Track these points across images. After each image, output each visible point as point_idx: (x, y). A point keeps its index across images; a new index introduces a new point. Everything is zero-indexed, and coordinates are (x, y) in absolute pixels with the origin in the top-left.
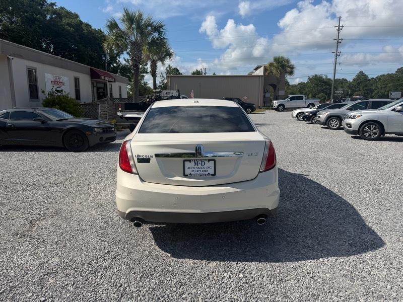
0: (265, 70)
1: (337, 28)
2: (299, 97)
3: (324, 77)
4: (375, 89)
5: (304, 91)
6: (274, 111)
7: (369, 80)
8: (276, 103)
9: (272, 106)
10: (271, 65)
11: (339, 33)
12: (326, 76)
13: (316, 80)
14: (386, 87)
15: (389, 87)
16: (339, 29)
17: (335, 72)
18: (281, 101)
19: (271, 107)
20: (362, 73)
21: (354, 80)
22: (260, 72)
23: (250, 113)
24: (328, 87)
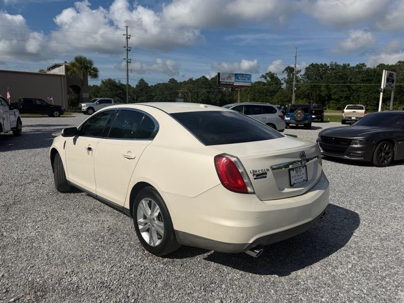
0: (67, 69)
1: (126, 36)
2: (107, 100)
3: (117, 82)
4: (155, 96)
5: (99, 95)
6: (82, 115)
7: (149, 87)
8: (84, 106)
9: (81, 108)
10: (73, 65)
11: (127, 41)
12: (119, 81)
13: (110, 84)
14: (163, 94)
15: (166, 94)
16: (127, 38)
17: (128, 77)
18: (90, 104)
19: (80, 110)
20: (142, 80)
21: (137, 86)
22: (60, 71)
23: (59, 116)
24: (121, 91)
